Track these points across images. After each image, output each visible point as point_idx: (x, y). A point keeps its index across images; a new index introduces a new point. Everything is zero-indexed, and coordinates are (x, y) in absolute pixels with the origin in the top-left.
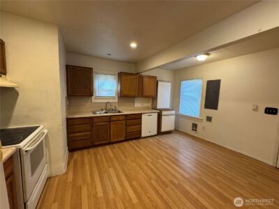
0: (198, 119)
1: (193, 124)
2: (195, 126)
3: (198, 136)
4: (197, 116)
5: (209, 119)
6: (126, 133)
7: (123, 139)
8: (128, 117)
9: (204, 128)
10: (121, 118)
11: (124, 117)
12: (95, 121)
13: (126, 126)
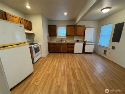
0: (107, 48)
1: (105, 50)
2: (105, 51)
3: (107, 58)
4: (107, 46)
5: (113, 48)
6: (67, 50)
7: (66, 52)
8: (68, 44)
9: (110, 53)
10: (65, 44)
11: (66, 44)
12: (56, 44)
13: (67, 47)
